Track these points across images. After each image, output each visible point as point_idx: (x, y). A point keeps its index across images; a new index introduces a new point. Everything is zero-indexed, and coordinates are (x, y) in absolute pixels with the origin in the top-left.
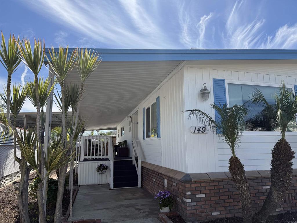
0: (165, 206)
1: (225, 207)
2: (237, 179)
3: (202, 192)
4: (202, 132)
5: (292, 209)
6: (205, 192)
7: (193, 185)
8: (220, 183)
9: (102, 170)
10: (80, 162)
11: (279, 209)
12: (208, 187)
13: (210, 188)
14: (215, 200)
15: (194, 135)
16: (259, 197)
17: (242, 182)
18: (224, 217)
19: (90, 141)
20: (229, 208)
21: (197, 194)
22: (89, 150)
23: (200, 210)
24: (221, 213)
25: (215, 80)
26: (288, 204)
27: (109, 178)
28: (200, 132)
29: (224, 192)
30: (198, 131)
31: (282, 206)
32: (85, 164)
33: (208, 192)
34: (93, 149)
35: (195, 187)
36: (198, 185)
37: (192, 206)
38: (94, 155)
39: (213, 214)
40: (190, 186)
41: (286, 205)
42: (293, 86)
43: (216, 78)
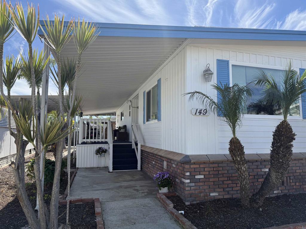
0: (164, 187)
1: (223, 188)
2: (237, 160)
3: (201, 173)
4: (203, 114)
5: (290, 191)
6: (204, 173)
7: (192, 166)
8: (220, 165)
9: (101, 153)
10: (78, 145)
11: (276, 191)
12: (207, 168)
13: (209, 169)
14: (214, 182)
15: (195, 117)
16: (257, 179)
17: (241, 163)
18: (223, 198)
19: (88, 124)
20: (227, 189)
21: (196, 175)
22: (88, 134)
23: (199, 190)
24: (219, 194)
25: (219, 61)
26: (286, 186)
27: (108, 161)
28: (202, 114)
29: (223, 174)
30: (199, 114)
31: (280, 188)
32: (83, 147)
33: (207, 173)
34: (92, 133)
35: (194, 168)
36: (197, 166)
37: (190, 187)
38: (92, 139)
39: (211, 194)
40: (189, 167)
41: (283, 188)
42: (299, 69)
43: (220, 58)
